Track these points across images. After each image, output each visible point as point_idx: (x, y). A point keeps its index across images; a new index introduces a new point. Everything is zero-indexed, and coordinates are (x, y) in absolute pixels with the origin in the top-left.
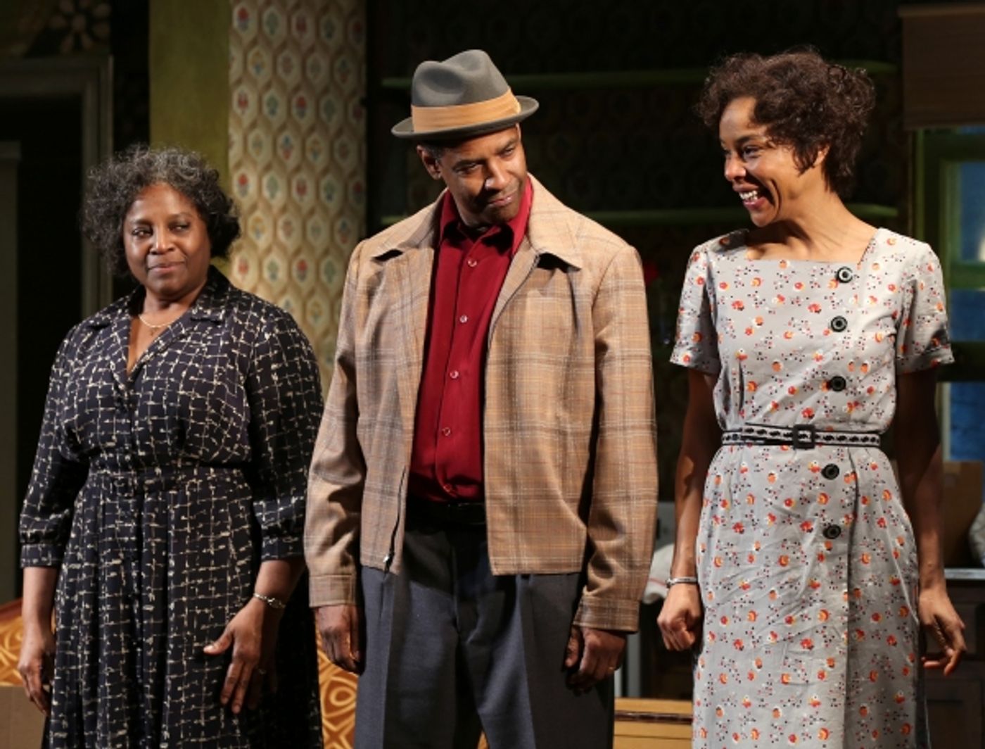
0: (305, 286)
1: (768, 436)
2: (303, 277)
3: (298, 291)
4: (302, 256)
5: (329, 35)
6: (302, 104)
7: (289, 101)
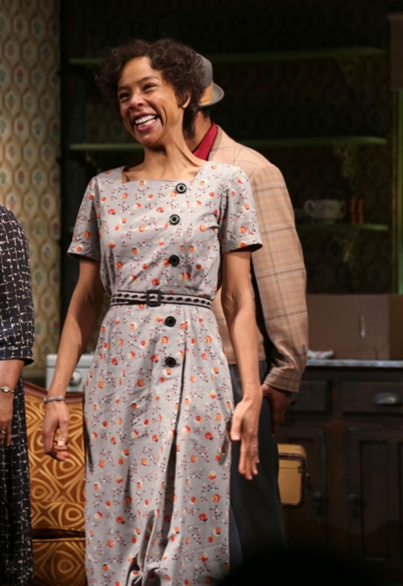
0: (23, 187)
1: (131, 299)
2: (21, 181)
3: (18, 190)
4: (21, 169)
5: (37, 31)
6: (20, 74)
7: (12, 72)
